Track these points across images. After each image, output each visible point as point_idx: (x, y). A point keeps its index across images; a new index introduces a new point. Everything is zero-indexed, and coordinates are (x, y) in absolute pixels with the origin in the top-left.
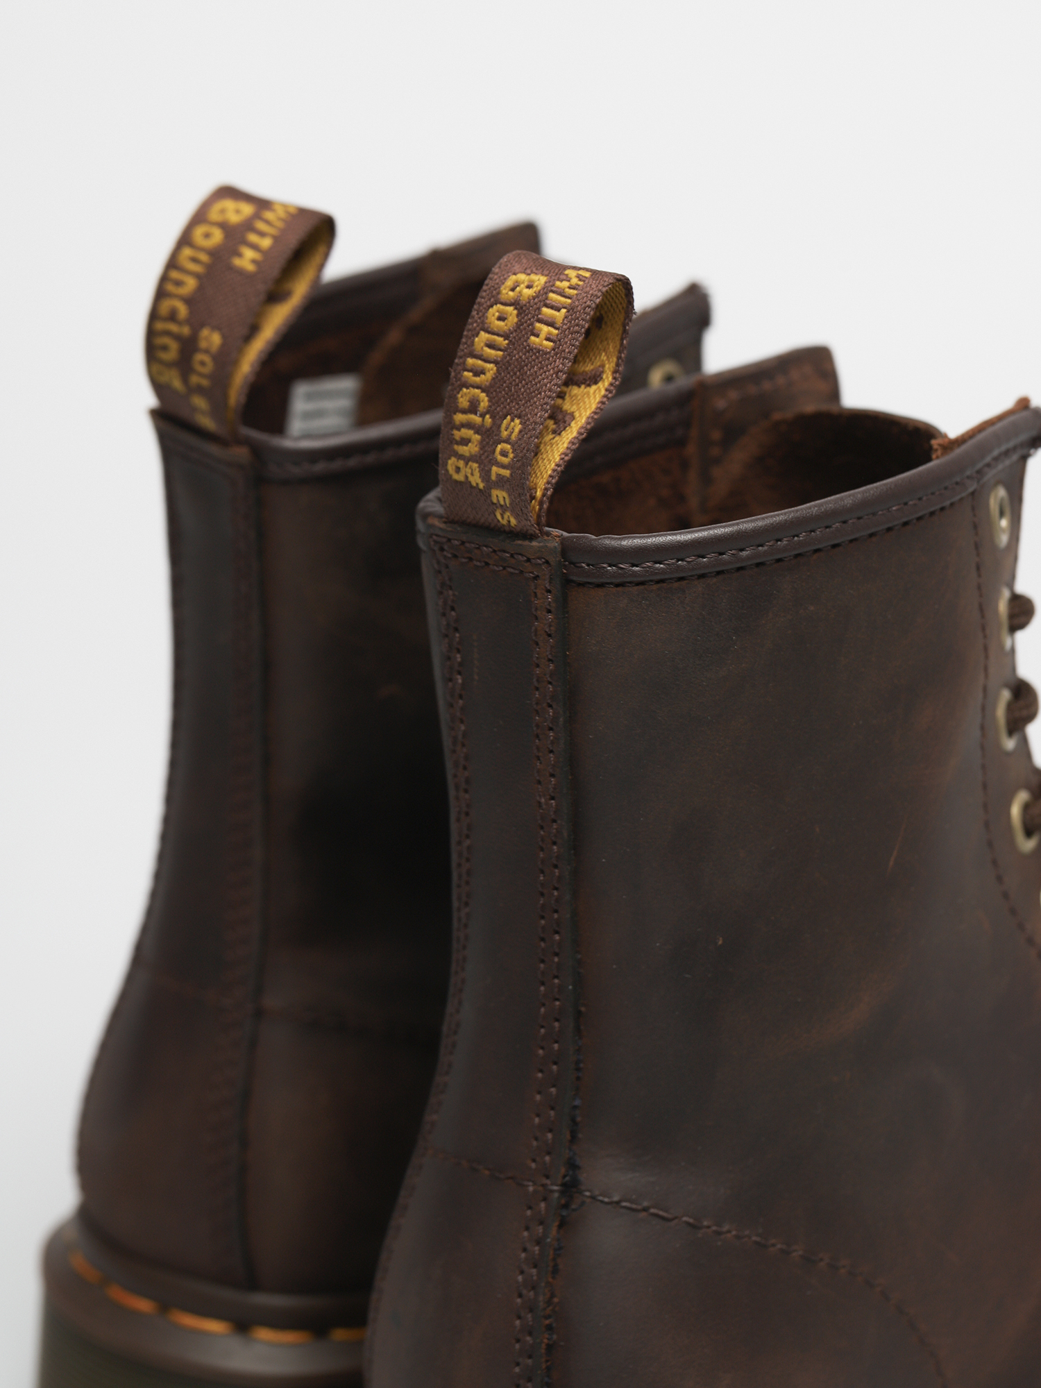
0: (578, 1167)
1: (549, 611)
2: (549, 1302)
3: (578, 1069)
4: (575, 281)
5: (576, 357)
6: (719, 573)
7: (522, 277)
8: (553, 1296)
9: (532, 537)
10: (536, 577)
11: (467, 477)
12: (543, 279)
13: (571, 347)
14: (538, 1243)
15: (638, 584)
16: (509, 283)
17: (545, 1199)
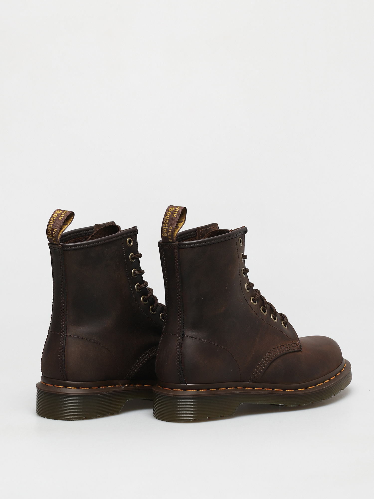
0: (184, 332)
1: (177, 253)
2: (181, 351)
3: (184, 318)
4: (179, 208)
5: (179, 218)
6: (200, 246)
7: (171, 208)
8: (181, 350)
9: (174, 243)
10: (175, 248)
11: (165, 236)
12: (174, 208)
13: (178, 217)
14: (179, 343)
15: (189, 248)
16: (170, 209)
17: (180, 337)
